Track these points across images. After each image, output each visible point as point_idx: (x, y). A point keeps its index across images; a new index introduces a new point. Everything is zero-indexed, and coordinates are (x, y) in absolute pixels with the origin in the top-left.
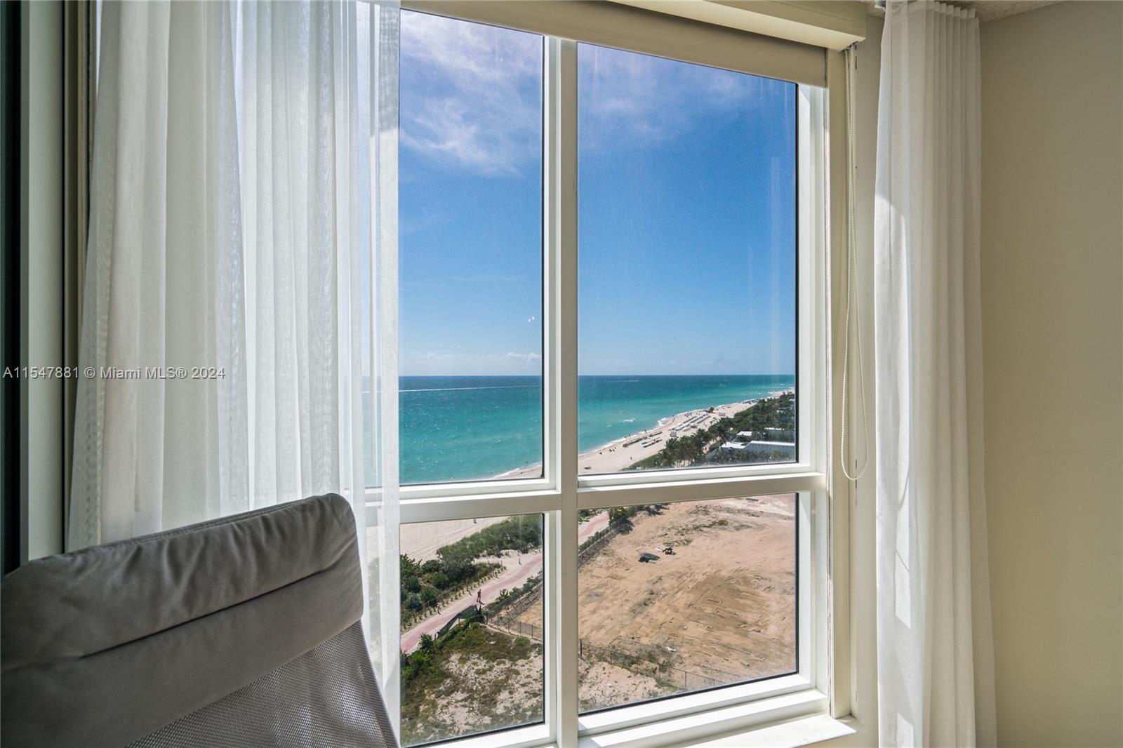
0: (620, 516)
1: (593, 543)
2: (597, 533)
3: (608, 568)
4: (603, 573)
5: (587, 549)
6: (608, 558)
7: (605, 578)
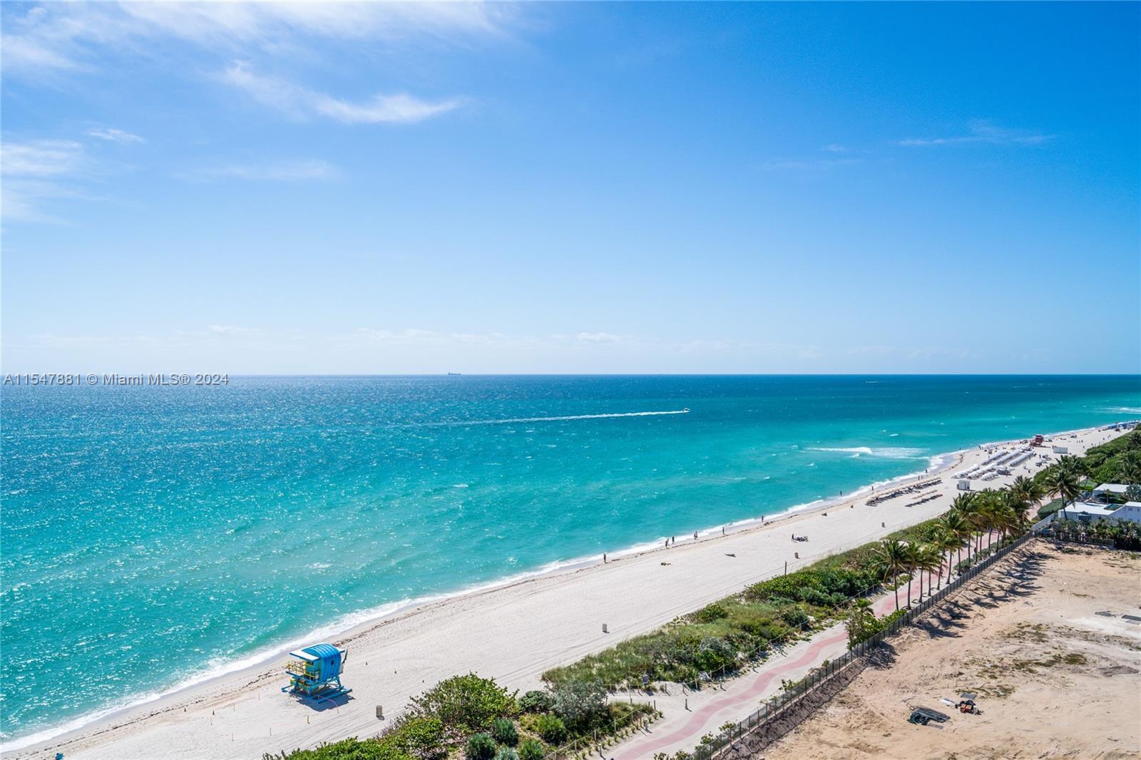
0: (869, 635)
1: (819, 680)
2: (827, 662)
3: (850, 729)
4: (841, 737)
5: (810, 690)
6: (847, 710)
7: (844, 747)
